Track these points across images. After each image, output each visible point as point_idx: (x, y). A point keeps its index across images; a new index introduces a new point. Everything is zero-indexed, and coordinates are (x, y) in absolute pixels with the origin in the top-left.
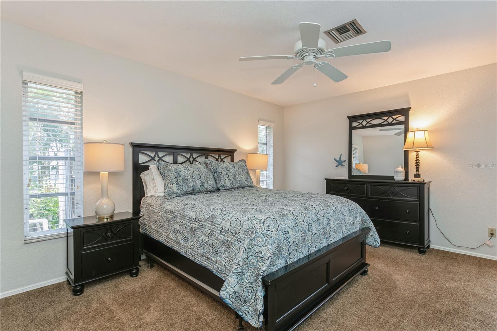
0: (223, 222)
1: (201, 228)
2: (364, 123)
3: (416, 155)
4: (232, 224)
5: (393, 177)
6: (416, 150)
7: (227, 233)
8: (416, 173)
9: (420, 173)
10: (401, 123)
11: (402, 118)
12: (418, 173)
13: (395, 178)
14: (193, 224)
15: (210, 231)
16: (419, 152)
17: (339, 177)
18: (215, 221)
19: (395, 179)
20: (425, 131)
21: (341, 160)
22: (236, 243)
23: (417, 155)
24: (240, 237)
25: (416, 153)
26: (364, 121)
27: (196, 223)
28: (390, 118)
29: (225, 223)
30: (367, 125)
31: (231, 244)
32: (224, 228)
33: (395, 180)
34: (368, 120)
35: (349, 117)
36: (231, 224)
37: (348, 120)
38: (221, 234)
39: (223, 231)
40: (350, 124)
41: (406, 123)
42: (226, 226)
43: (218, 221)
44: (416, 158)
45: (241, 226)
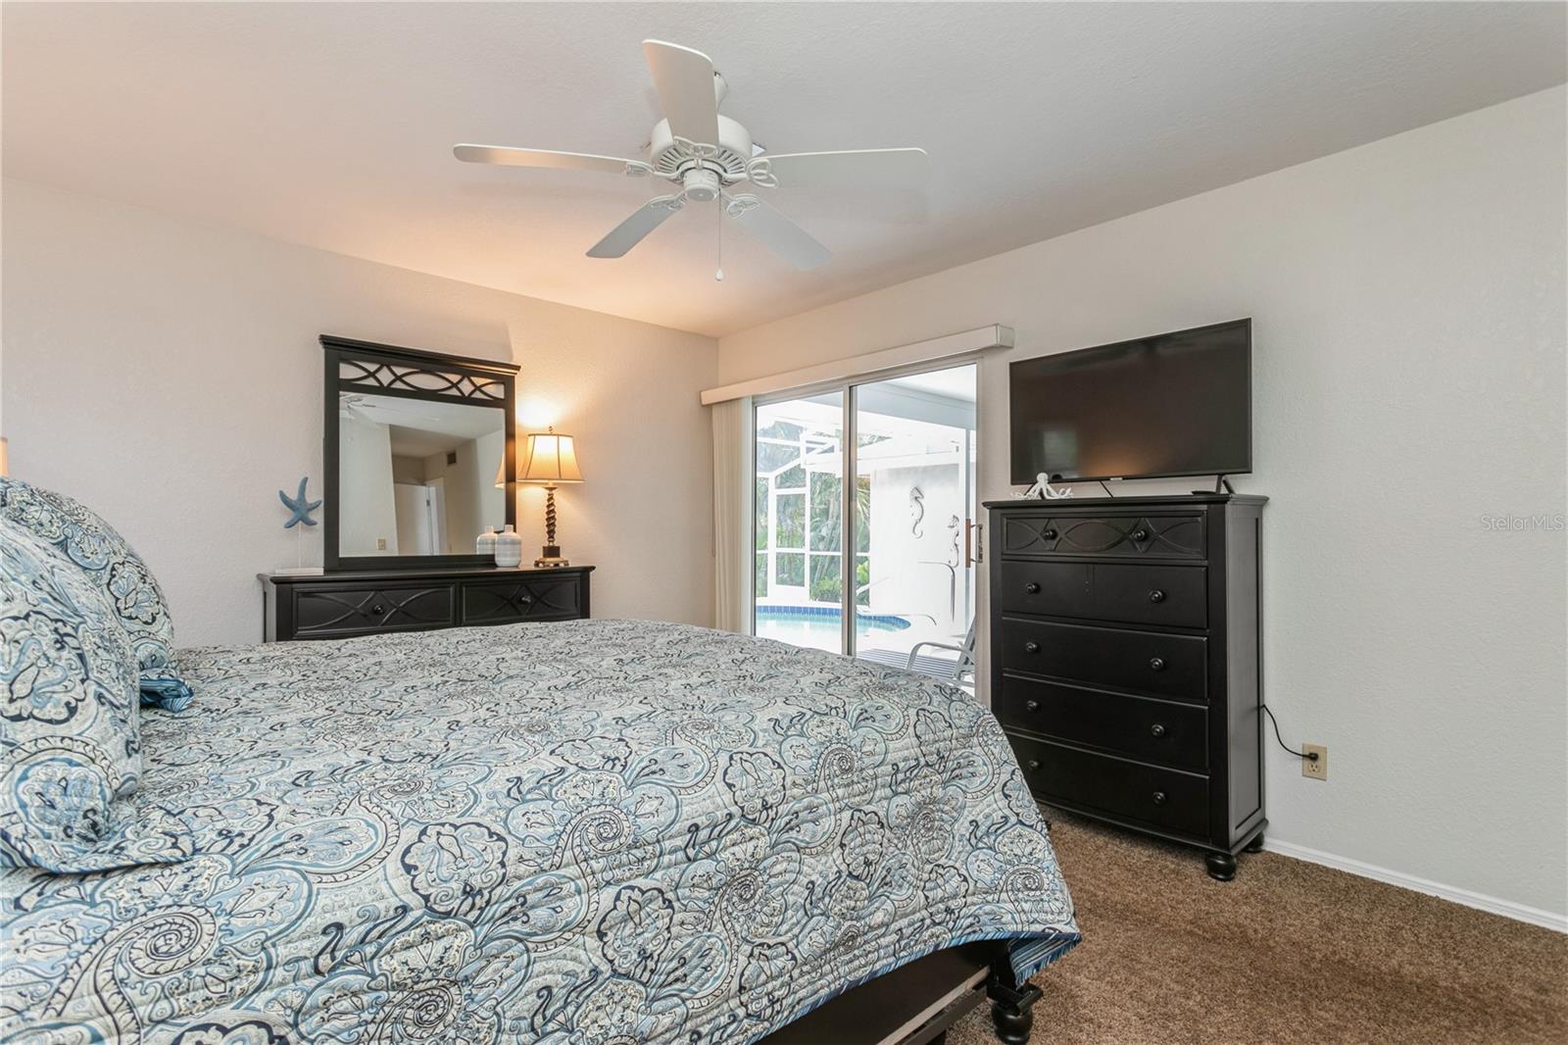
0: (891, 745)
1: (793, 834)
2: (385, 377)
3: (547, 497)
4: (923, 737)
5: (492, 557)
6: (546, 484)
7: (915, 776)
8: (546, 544)
9: (556, 544)
10: (493, 402)
11: (497, 391)
12: (551, 544)
13: (499, 560)
14: (736, 849)
15: (847, 815)
16: (555, 488)
17: (297, 567)
18: (860, 759)
19: (498, 563)
20: (561, 438)
21: (305, 501)
22: (951, 790)
23: (551, 498)
24: (956, 762)
25: (548, 492)
26: (385, 369)
27: (750, 832)
28: (466, 382)
29: (899, 744)
30: (393, 386)
31: (931, 806)
32: (901, 765)
33: (496, 566)
34: (399, 371)
35: (328, 342)
36: (918, 737)
37: (321, 350)
38: (896, 794)
39: (901, 776)
40: (331, 371)
41: (507, 404)
42: (906, 753)
43: (872, 754)
44: (548, 506)
45: (950, 726)
